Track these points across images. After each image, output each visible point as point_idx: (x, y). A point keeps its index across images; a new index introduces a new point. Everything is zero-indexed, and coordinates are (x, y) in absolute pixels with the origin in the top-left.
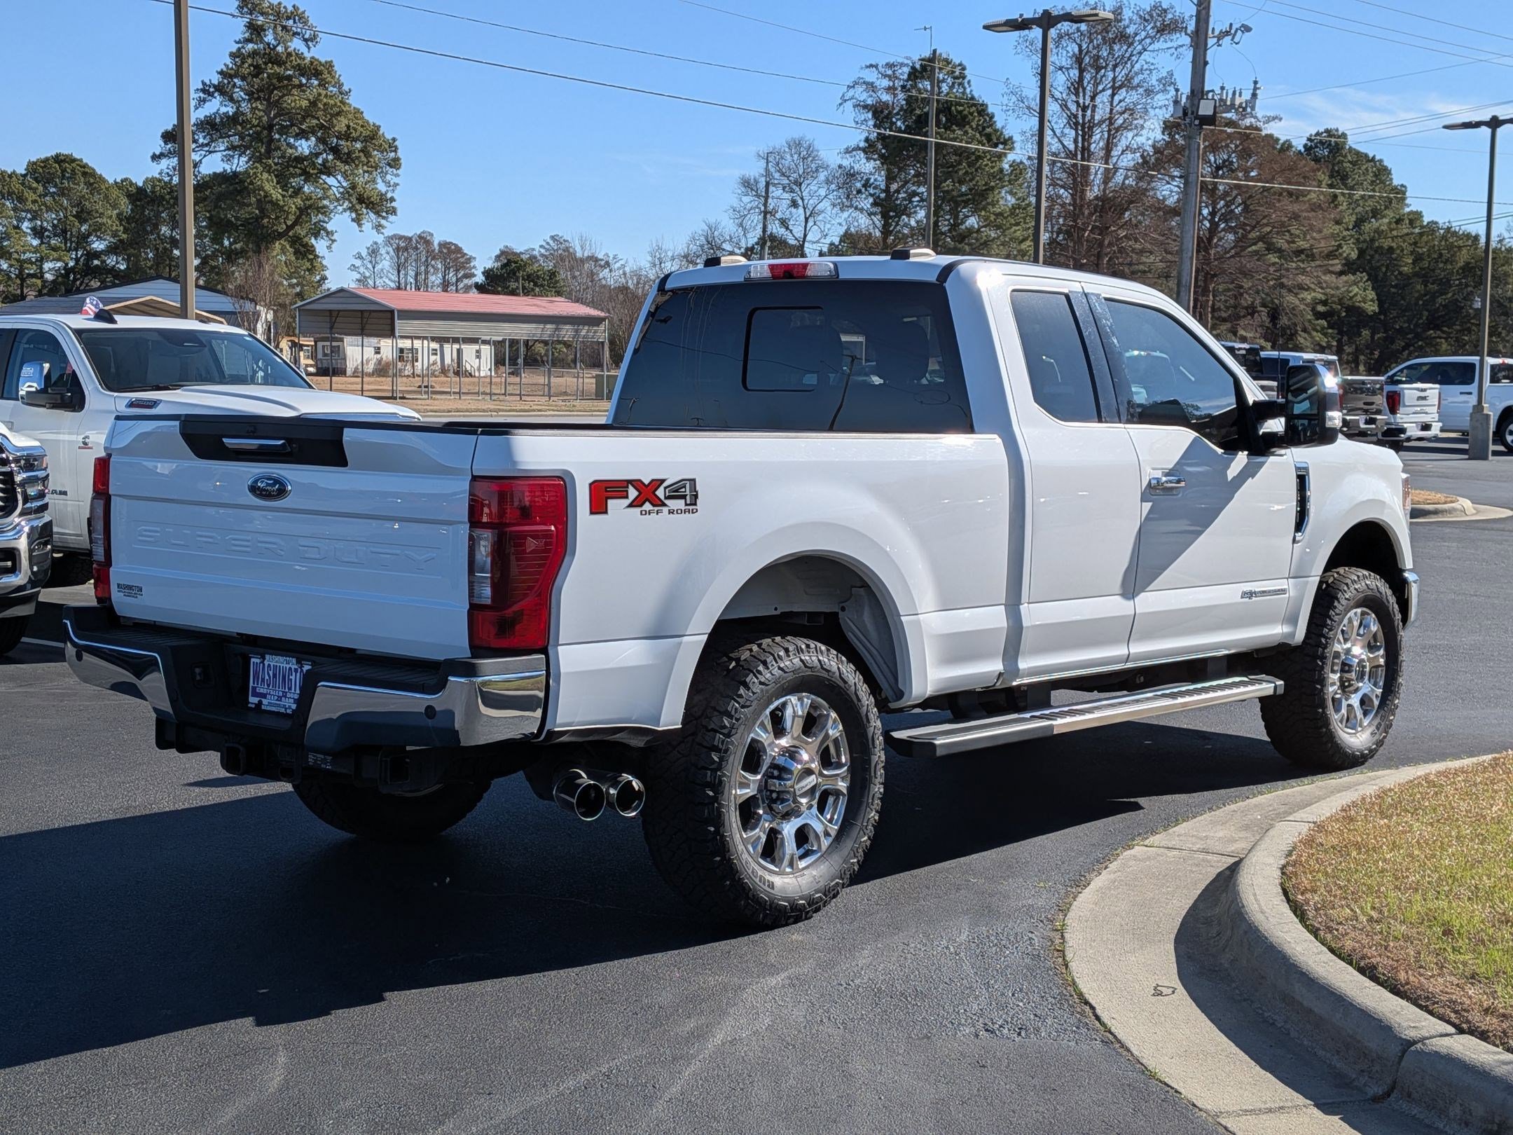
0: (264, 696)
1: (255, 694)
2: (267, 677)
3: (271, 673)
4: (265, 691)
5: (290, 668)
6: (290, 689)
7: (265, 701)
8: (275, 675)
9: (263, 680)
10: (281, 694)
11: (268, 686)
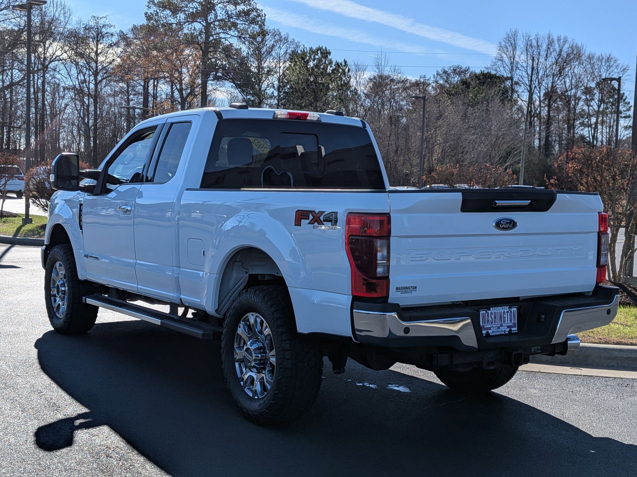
0: (490, 329)
1: (485, 329)
2: (490, 319)
3: (493, 316)
4: (490, 326)
5: (504, 312)
6: (504, 322)
7: (490, 331)
8: (495, 317)
9: (488, 321)
10: (499, 325)
11: (492, 323)
